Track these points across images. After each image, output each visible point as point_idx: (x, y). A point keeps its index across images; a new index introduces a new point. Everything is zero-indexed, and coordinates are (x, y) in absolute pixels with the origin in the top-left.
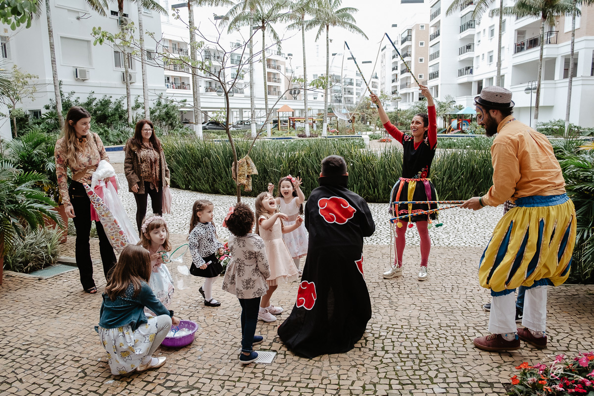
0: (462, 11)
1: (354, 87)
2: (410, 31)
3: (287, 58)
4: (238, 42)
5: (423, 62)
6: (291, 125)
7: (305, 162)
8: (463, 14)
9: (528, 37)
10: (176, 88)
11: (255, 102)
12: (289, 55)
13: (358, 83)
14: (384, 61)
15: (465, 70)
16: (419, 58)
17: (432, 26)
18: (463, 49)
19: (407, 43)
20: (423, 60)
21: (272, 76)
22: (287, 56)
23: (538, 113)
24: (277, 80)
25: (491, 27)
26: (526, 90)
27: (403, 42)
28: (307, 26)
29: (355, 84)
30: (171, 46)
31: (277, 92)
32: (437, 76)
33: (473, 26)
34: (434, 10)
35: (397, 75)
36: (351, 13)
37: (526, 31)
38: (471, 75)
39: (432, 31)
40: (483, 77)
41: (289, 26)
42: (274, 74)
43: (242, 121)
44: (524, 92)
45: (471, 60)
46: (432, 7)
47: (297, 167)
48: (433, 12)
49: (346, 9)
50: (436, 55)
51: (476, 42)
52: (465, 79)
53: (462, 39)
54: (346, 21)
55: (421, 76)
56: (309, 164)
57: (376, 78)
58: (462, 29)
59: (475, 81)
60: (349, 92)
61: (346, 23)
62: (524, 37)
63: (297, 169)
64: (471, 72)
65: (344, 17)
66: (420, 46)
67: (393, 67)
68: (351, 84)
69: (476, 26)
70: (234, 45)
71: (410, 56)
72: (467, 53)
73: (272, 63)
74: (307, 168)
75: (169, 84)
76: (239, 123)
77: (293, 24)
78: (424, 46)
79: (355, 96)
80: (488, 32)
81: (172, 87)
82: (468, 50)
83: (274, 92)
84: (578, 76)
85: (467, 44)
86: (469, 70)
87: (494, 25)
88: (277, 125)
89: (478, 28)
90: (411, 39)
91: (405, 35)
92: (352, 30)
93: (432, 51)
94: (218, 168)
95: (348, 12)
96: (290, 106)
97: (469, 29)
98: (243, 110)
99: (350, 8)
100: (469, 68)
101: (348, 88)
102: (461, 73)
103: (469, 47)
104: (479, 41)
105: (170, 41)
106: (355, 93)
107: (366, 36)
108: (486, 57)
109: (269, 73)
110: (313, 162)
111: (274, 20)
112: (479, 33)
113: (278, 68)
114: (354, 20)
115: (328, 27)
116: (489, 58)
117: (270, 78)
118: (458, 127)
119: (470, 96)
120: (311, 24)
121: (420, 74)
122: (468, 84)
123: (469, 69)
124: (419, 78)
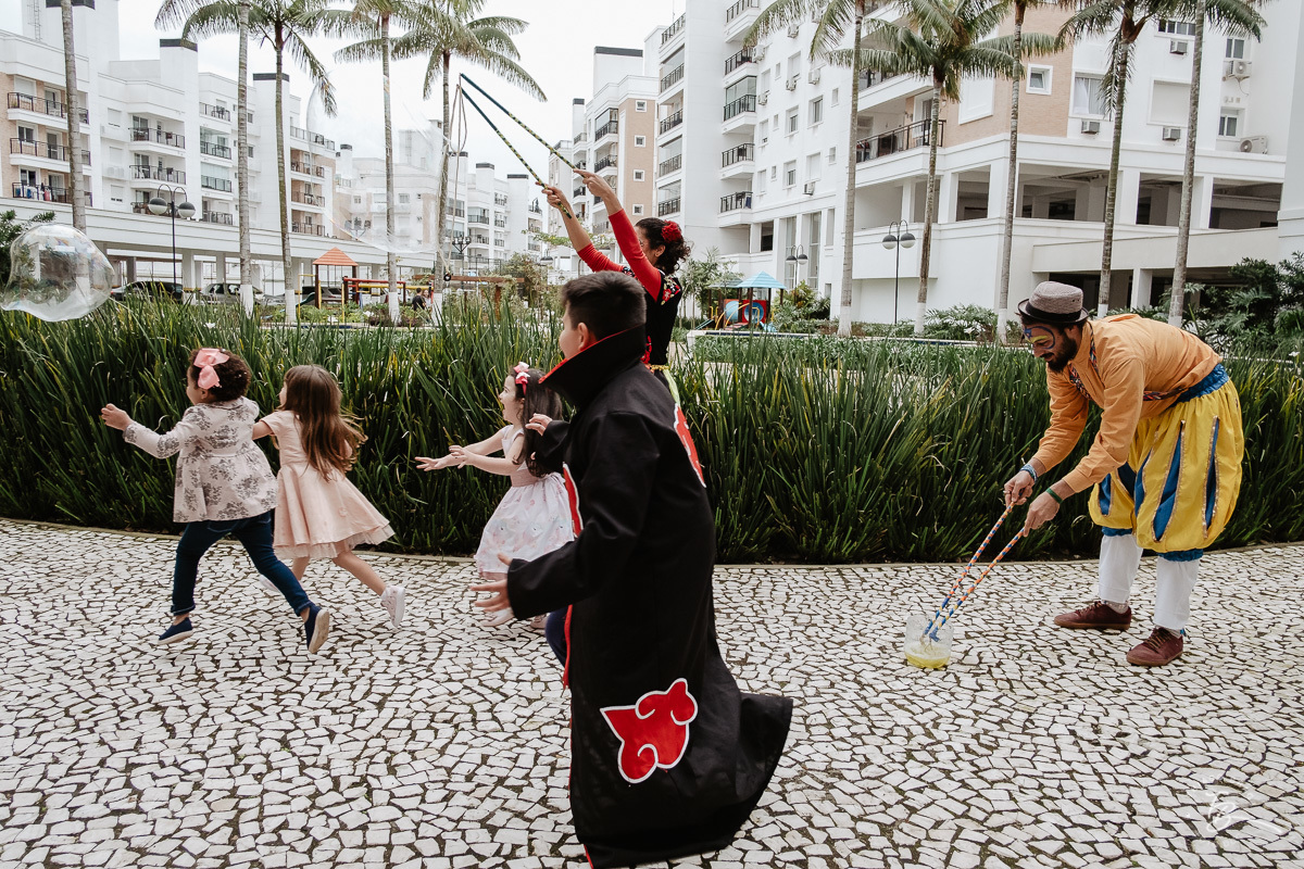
0: (728, 75)
1: (491, 227)
2: (614, 111)
3: (338, 154)
4: (221, 105)
5: (643, 179)
6: (350, 296)
7: (426, 396)
8: (731, 81)
9: (877, 131)
10: (53, 200)
11: (253, 239)
12: (345, 147)
13: (499, 218)
14: (557, 175)
15: (734, 199)
16: (635, 171)
17: (664, 104)
18: (731, 154)
19: (607, 139)
20: (643, 176)
21: (303, 190)
22: (338, 149)
23: (926, 290)
24: (314, 199)
25: (790, 111)
26: (886, 240)
27: (598, 135)
28: (397, 50)
29: (492, 221)
30: (43, 96)
31: (314, 227)
32: (678, 209)
33: (751, 108)
34: (670, 68)
35: (583, 206)
36: (506, 31)
37: (872, 118)
38: (747, 210)
39: (665, 113)
40: (775, 216)
41: (348, 49)
42: (308, 186)
43: (221, 285)
44: (881, 246)
45: (747, 179)
46: (664, 62)
47: (392, 416)
48: (666, 74)
49: (495, 20)
50: (672, 165)
51: (757, 141)
52: (736, 217)
53: (729, 134)
54: (494, 49)
55: (637, 210)
56: (443, 405)
57: (537, 210)
58: (729, 112)
59: (757, 224)
60: (479, 237)
61: (492, 55)
62: (868, 131)
63: (394, 424)
64: (749, 204)
65: (489, 39)
66: (636, 145)
67: (576, 188)
68: (484, 220)
69: (758, 107)
70: (210, 110)
71: (615, 166)
72: (739, 164)
73: (303, 159)
74: (434, 424)
75: (33, 189)
76: (216, 288)
77: (359, 45)
78: (644, 145)
79: (491, 247)
80: (783, 120)
81: (41, 197)
82: (741, 158)
83: (307, 226)
84: (989, 216)
85: (739, 144)
86: (744, 201)
87: (797, 108)
88: (315, 297)
89: (762, 113)
90: (617, 128)
91: (606, 119)
92: (508, 73)
93: (663, 156)
94: (52, 414)
95: (501, 27)
96: (350, 256)
97: (744, 113)
98: (227, 259)
99: (503, 19)
100: (743, 194)
101: (476, 229)
102: (726, 206)
103: (741, 152)
104: (765, 140)
105: (40, 83)
106: (492, 241)
107: (540, 91)
108: (781, 172)
109: (295, 182)
110: (458, 396)
111: (309, 25)
112: (765, 122)
113: (319, 172)
114: (512, 48)
115: (447, 58)
116: (787, 176)
117: (298, 194)
118: (741, 318)
119: (747, 255)
120: (406, 46)
121: (637, 205)
122: (744, 229)
123: (744, 199)
124: (634, 213)
